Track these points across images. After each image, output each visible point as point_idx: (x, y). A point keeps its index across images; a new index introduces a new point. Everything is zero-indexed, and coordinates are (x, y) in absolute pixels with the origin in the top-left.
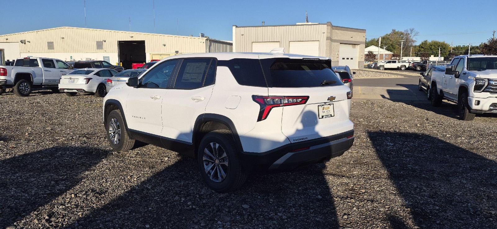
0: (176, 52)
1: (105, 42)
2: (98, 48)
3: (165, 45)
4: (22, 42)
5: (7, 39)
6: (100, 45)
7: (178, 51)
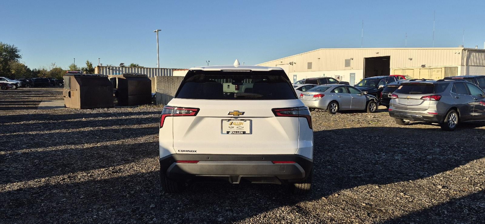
0: (422, 65)
1: (352, 59)
2: (346, 66)
3: (411, 59)
4: (290, 64)
5: (282, 62)
6: (348, 63)
7: (424, 65)
